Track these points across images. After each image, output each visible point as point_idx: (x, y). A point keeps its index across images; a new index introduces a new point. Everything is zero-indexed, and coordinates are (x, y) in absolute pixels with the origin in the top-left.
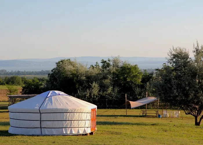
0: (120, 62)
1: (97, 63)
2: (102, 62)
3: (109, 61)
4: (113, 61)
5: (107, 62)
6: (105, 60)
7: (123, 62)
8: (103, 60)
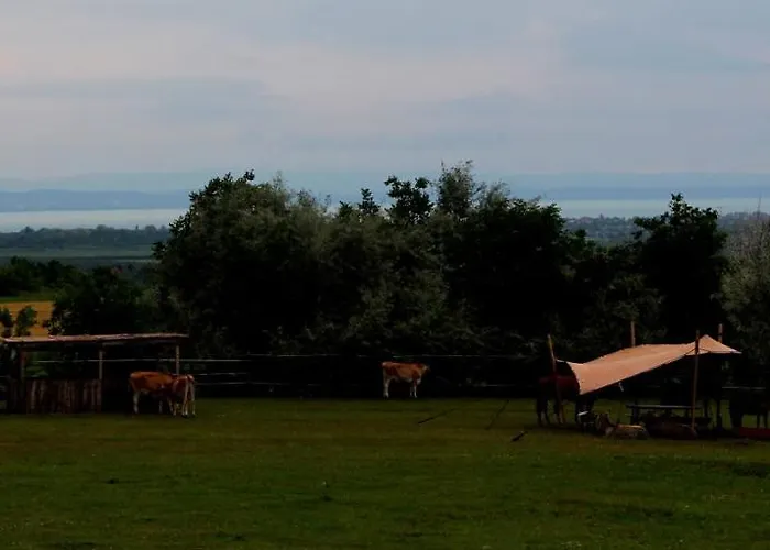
1: (366, 193)
2: (392, 194)
5: (414, 189)
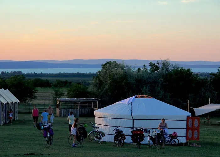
0: (169, 65)
1: (144, 66)
2: (150, 65)
3: (158, 64)
4: (162, 64)
5: (156, 65)
6: (153, 63)
7: (173, 65)
8: (151, 63)
